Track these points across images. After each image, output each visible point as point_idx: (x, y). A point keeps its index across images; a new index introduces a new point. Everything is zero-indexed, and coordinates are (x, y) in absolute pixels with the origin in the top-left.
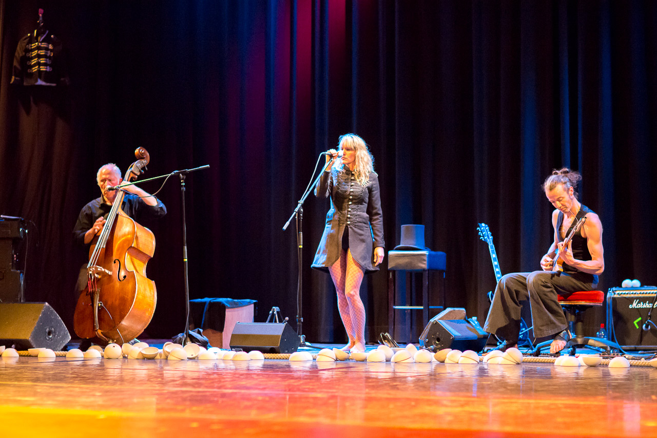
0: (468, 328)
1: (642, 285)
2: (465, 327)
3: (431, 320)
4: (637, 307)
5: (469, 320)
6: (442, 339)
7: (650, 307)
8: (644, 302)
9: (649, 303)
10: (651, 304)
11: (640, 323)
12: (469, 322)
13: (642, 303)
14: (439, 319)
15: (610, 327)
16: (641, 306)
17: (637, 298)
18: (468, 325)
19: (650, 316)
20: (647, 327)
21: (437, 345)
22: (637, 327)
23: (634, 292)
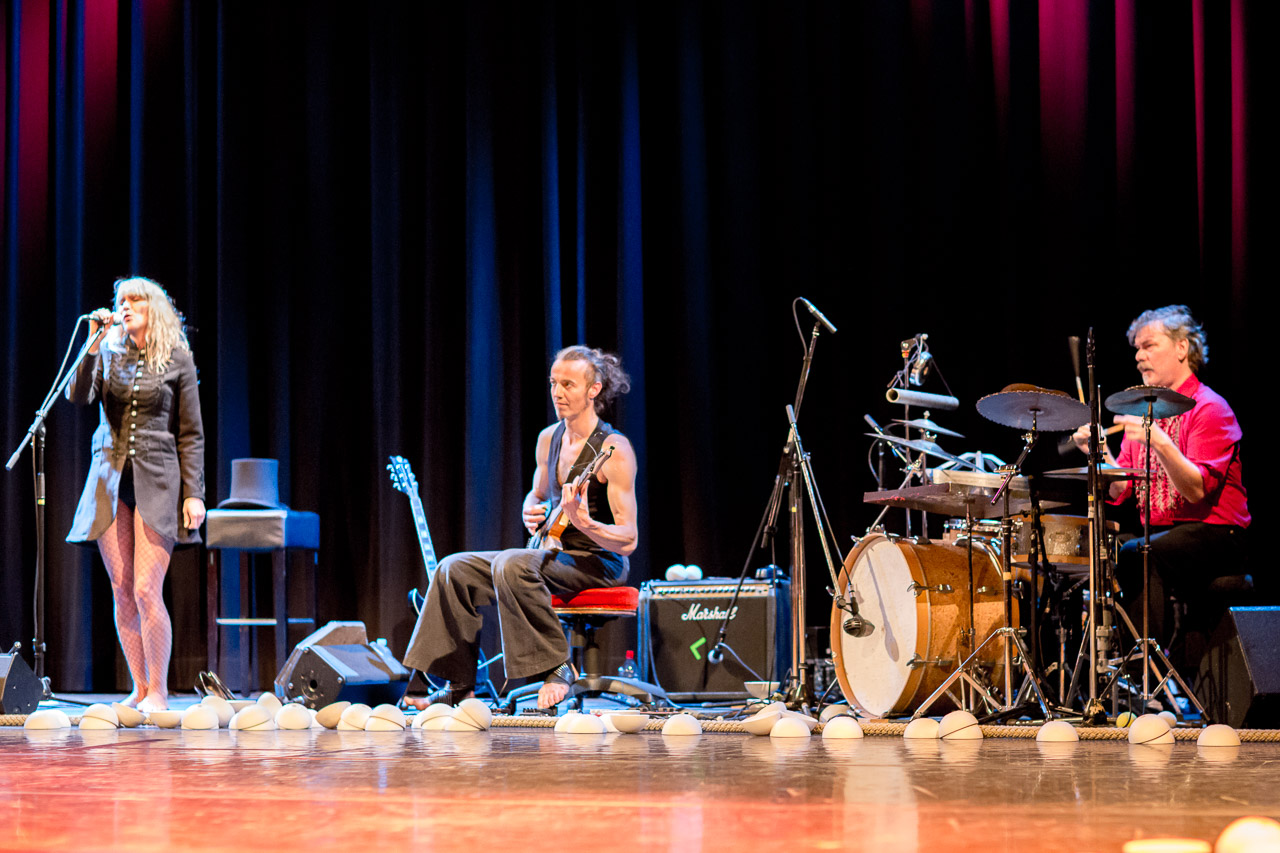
0: (371, 661)
1: (705, 576)
2: (365, 659)
3: (298, 646)
4: (698, 618)
5: (372, 644)
6: (321, 684)
7: (723, 618)
8: (711, 609)
9: (720, 611)
10: (723, 613)
11: (704, 650)
12: (371, 650)
13: (706, 610)
14: (315, 644)
15: (646, 656)
16: (706, 615)
17: (696, 601)
18: (370, 655)
19: (724, 636)
20: (716, 656)
21: (311, 694)
22: (698, 656)
23: (692, 589)
